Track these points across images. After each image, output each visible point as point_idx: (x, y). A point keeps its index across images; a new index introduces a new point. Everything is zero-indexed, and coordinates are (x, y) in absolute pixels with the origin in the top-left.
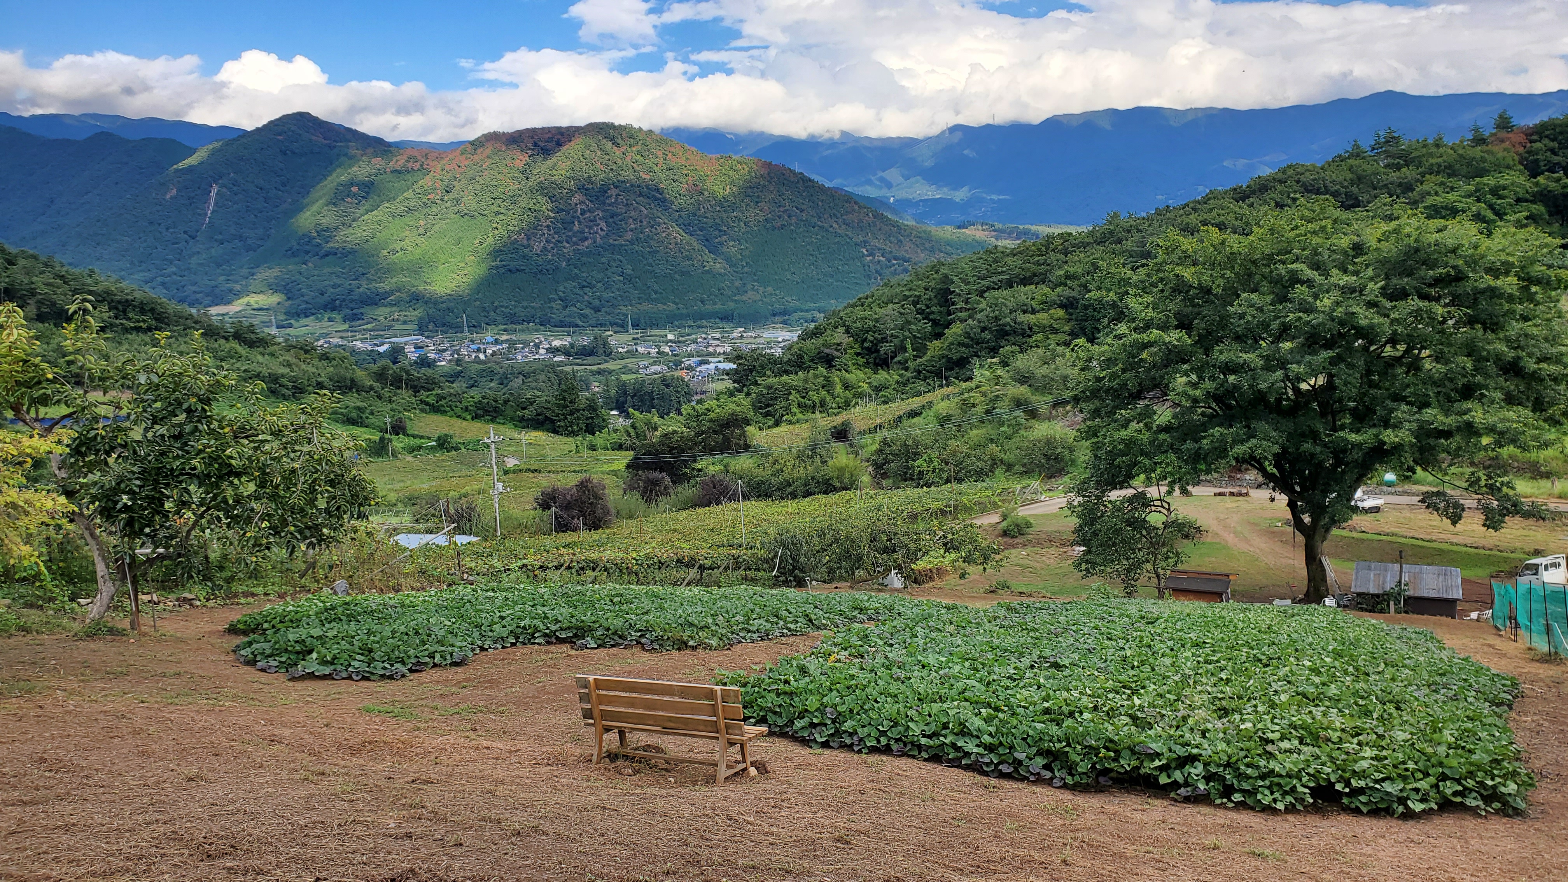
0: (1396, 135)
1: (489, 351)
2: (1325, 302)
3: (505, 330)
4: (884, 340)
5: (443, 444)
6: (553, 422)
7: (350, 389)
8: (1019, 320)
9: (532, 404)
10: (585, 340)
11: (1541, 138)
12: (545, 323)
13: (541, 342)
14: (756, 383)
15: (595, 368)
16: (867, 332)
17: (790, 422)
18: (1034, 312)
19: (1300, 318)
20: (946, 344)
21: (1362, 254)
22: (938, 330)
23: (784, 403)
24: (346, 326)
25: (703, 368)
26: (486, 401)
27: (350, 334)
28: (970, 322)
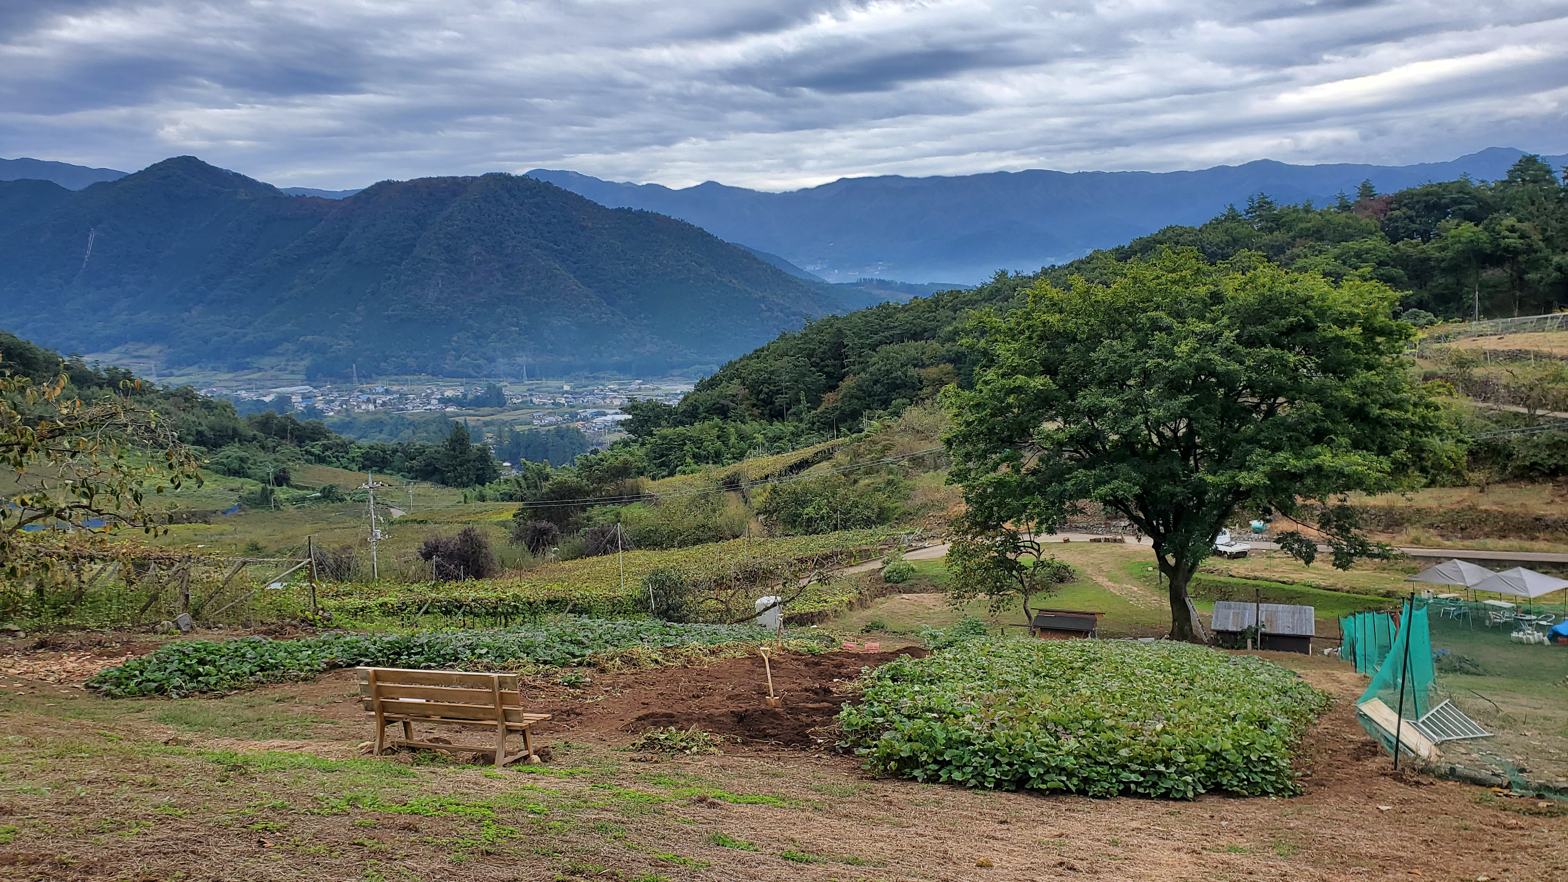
0: (1268, 200)
1: (379, 401)
2: (1183, 349)
3: (396, 381)
4: (779, 392)
5: (328, 494)
6: (442, 472)
7: (233, 439)
8: (909, 374)
9: (421, 454)
10: (479, 389)
11: (1400, 206)
12: (437, 373)
13: (433, 393)
14: (651, 434)
15: (488, 419)
16: (763, 383)
17: (684, 473)
18: (923, 366)
19: (1159, 364)
20: (840, 397)
21: (1220, 304)
22: (832, 383)
23: (678, 453)
24: (230, 376)
25: (599, 420)
26: (374, 451)
27: (235, 384)
28: (862, 374)
